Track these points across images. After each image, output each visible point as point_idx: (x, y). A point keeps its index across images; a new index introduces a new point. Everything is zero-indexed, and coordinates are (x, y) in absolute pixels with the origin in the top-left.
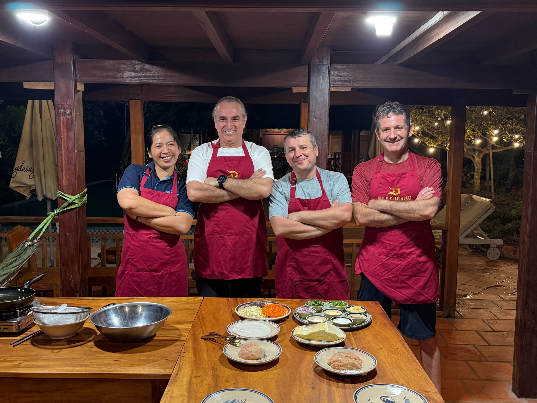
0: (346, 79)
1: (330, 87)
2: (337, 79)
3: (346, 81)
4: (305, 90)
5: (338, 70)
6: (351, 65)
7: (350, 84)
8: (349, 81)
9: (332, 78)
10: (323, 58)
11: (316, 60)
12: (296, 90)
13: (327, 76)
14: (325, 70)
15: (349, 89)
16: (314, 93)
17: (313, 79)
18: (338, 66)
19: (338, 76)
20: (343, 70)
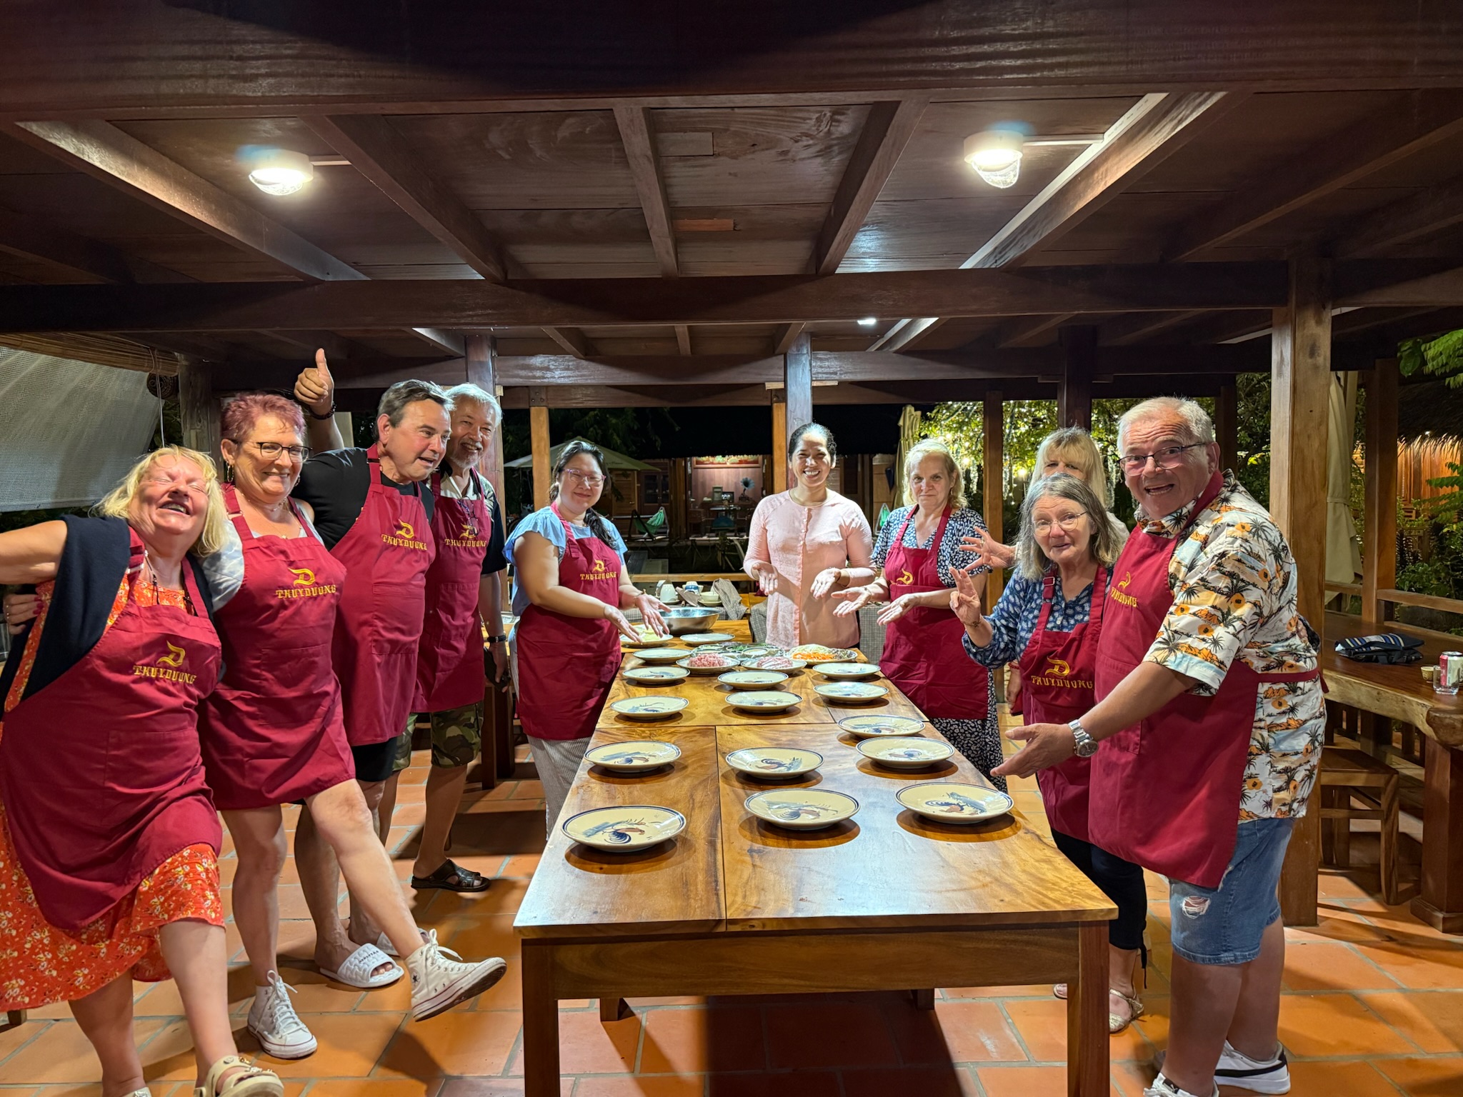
0: (831, 370)
1: (812, 380)
2: (820, 370)
3: (831, 373)
4: (781, 385)
5: (821, 360)
6: (836, 354)
7: (837, 377)
8: (835, 373)
9: (814, 370)
10: (802, 345)
11: (794, 349)
12: (769, 386)
13: (808, 368)
14: (805, 359)
15: (836, 383)
16: (792, 389)
17: (790, 371)
18: (821, 354)
19: (821, 367)
20: (827, 360)
